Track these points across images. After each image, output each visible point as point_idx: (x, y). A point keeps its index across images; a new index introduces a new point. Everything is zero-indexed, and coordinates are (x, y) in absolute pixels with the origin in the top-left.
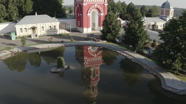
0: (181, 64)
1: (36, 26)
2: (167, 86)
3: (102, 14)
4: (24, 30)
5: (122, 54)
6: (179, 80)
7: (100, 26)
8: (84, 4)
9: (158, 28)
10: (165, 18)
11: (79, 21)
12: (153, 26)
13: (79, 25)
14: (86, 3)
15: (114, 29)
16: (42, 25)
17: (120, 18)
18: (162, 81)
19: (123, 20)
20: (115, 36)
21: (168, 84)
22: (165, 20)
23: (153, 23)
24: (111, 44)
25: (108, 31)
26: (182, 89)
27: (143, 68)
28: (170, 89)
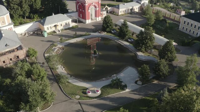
0: (144, 49)
1: (57, 24)
2: (139, 58)
3: (98, 9)
4: (49, 28)
5: (118, 42)
6: (144, 55)
7: (96, 17)
8: (86, 4)
9: (135, 11)
10: (140, 2)
11: (81, 15)
12: (131, 10)
13: (81, 17)
14: (87, 3)
15: (110, 25)
16: (61, 23)
17: (107, 6)
18: (137, 56)
19: (109, 7)
20: (111, 29)
21: (139, 57)
22: (140, 3)
23: (131, 8)
24: (109, 34)
25: (107, 26)
26: (144, 59)
27: (129, 50)
28: (140, 59)
